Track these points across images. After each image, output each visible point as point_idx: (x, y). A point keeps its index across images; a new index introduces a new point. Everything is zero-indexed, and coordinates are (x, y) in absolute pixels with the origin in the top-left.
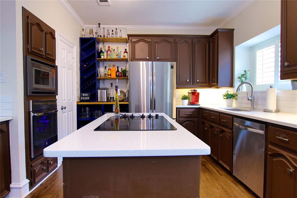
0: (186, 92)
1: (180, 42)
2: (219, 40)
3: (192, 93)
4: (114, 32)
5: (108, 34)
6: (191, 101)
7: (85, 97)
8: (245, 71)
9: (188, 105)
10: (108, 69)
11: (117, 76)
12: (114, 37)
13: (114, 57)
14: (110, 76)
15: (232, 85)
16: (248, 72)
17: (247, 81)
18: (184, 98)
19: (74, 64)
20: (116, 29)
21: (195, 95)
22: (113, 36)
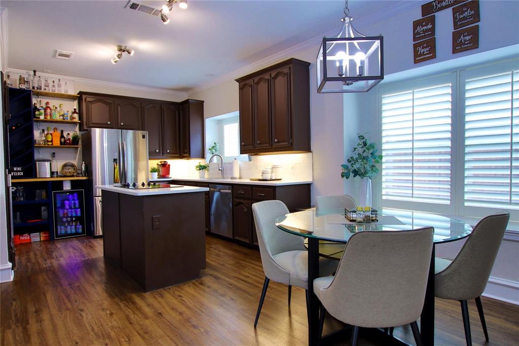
0: (154, 163)
1: (147, 107)
2: (190, 110)
3: (162, 164)
4: (56, 84)
5: (46, 86)
6: (161, 174)
7: (17, 171)
8: (215, 143)
9: (158, 178)
10: (47, 134)
11: (61, 143)
12: (57, 92)
13: (57, 118)
14: (50, 143)
15: (203, 157)
16: (218, 145)
17: (217, 153)
18: (153, 171)
20: (59, 80)
21: (166, 167)
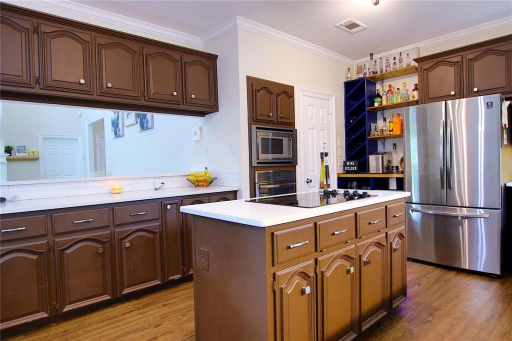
4: (397, 61)
5: (387, 67)
7: (350, 166)
10: (389, 122)
12: (398, 68)
13: (397, 100)
14: (392, 133)
19: (331, 122)
20: (400, 53)
22: (395, 66)
